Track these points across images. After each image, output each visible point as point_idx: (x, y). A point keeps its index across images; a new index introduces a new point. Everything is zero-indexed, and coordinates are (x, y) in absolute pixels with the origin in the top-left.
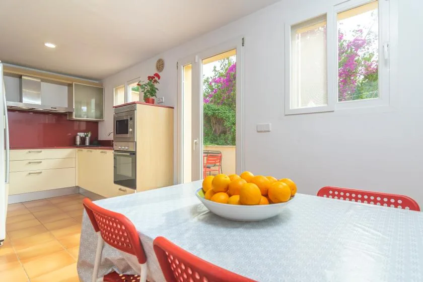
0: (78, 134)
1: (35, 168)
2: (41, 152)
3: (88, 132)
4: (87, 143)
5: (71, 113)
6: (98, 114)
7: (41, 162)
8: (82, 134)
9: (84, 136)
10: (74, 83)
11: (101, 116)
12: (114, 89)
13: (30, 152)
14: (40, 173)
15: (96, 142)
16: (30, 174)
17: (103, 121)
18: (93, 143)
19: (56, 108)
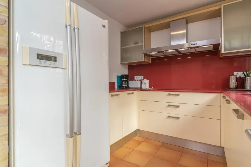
1: (174, 112)
2: (178, 95)
4: (248, 87)
8: (240, 74)
10: (222, 6)
13: (169, 94)
14: (178, 118)
16: (170, 117)
19: (196, 44)
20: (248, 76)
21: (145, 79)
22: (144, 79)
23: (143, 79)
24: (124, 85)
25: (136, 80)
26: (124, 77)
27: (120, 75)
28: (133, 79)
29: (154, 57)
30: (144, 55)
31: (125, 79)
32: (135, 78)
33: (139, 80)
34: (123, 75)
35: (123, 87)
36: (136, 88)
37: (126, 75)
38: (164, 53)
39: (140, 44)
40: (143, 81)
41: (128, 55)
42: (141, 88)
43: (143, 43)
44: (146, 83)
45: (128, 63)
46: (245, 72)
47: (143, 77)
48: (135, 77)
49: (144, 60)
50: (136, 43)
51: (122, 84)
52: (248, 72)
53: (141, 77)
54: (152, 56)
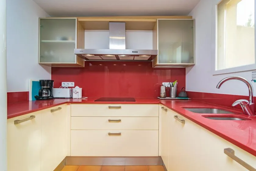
0: (163, 83)
1: (115, 128)
2: (120, 107)
3: (173, 81)
4: (173, 96)
6: (186, 57)
7: (120, 121)
8: (167, 84)
9: (169, 86)
10: (158, 20)
11: (191, 58)
12: (216, 7)
13: (110, 107)
14: (119, 134)
15: (182, 94)
16: (110, 134)
17: (193, 65)
18: (180, 95)
19: (137, 52)
20: (173, 87)
21: (77, 87)
22: (75, 86)
23: (73, 86)
24: (44, 95)
25: (63, 88)
26: (46, 82)
27: (37, 80)
28: (59, 86)
29: (88, 59)
30: (76, 55)
31: (47, 86)
32: (63, 85)
33: (69, 87)
34: (43, 81)
35: (44, 97)
36: (64, 98)
37: (48, 81)
38: (101, 56)
39: (70, 41)
40: (74, 90)
41: (52, 53)
42: (71, 98)
43: (74, 39)
44: (78, 92)
45: (52, 64)
46: (171, 83)
47: (73, 83)
48: (63, 83)
49: (76, 63)
50: (65, 39)
51: (41, 94)
52: (173, 83)
53: (72, 84)
54: (86, 59)
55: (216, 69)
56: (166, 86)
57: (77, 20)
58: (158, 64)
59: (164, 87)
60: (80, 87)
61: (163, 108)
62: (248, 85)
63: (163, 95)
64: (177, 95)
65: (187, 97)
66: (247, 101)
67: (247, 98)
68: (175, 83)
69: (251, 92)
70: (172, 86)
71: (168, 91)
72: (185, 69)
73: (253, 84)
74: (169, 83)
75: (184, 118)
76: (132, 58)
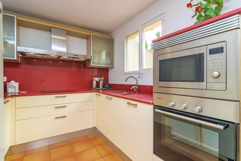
0: (94, 78)
1: (61, 112)
2: (65, 96)
3: (101, 77)
4: (101, 87)
5: (89, 60)
6: (109, 61)
7: (65, 107)
9: (98, 80)
10: (92, 34)
11: (112, 63)
12: (125, 37)
13: (56, 97)
14: (65, 117)
15: (107, 86)
16: (56, 118)
17: (113, 67)
18: (105, 86)
19: (78, 56)
21: (13, 82)
23: (6, 80)
40: (9, 84)
44: (15, 87)
47: (6, 78)
49: (15, 59)
55: (125, 71)
56: (97, 81)
57: (17, 18)
58: (92, 65)
59: (95, 81)
60: (16, 82)
61: (97, 94)
62: (136, 79)
63: (94, 87)
64: (104, 86)
65: (110, 87)
66: (136, 87)
67: (136, 85)
68: (102, 78)
69: (137, 83)
70: (100, 80)
71: (98, 83)
72: (108, 69)
73: (138, 79)
74: (98, 78)
75: (111, 97)
76: (71, 59)
